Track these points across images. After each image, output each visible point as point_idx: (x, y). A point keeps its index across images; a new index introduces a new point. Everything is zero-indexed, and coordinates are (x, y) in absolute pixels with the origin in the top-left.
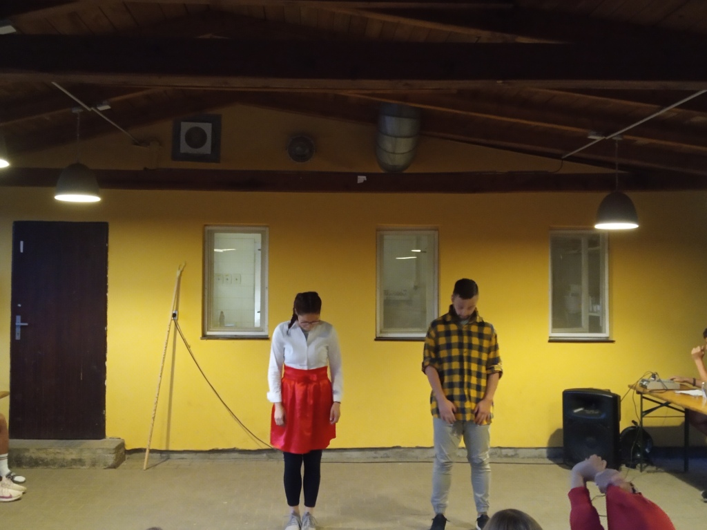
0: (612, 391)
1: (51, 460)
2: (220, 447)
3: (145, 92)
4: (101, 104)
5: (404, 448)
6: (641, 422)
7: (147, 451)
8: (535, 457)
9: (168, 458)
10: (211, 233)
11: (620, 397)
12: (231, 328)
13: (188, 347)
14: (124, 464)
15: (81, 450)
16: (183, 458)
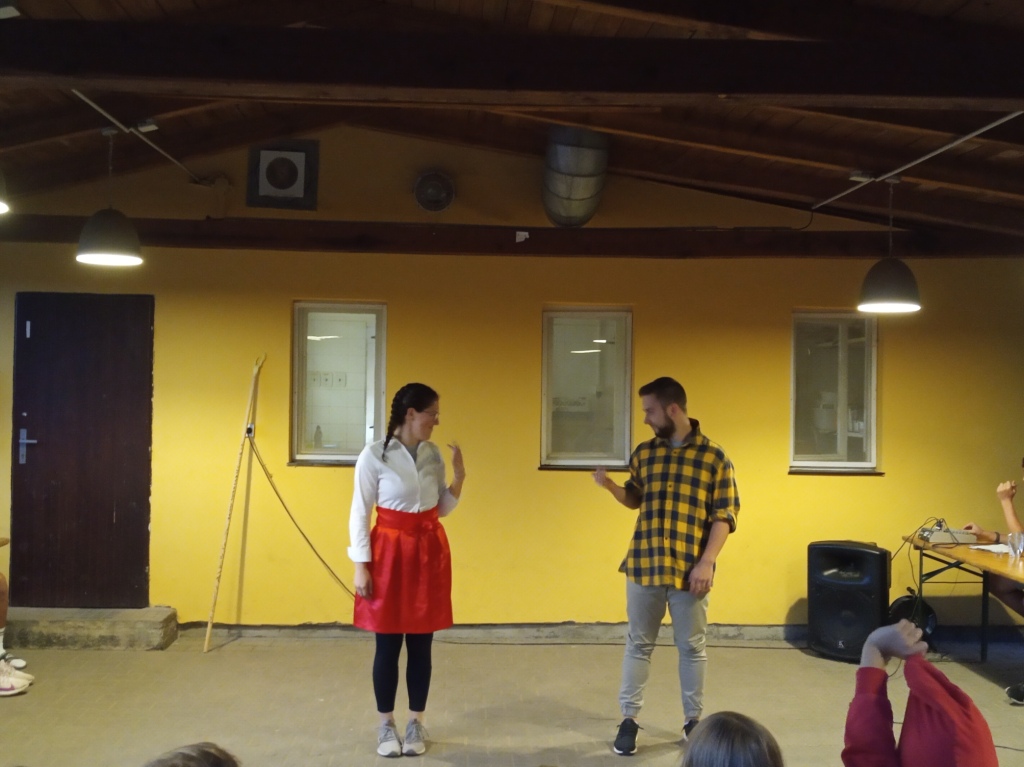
0: (879, 546)
1: (70, 637)
2: (315, 621)
3: (208, 107)
4: (144, 123)
5: (579, 624)
6: (920, 590)
7: (210, 626)
8: (768, 638)
9: (240, 636)
10: (304, 313)
11: (890, 553)
12: (331, 451)
13: (269, 476)
14: (176, 643)
15: (114, 624)
16: (260, 637)
